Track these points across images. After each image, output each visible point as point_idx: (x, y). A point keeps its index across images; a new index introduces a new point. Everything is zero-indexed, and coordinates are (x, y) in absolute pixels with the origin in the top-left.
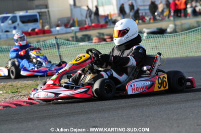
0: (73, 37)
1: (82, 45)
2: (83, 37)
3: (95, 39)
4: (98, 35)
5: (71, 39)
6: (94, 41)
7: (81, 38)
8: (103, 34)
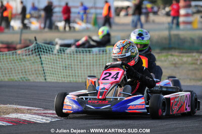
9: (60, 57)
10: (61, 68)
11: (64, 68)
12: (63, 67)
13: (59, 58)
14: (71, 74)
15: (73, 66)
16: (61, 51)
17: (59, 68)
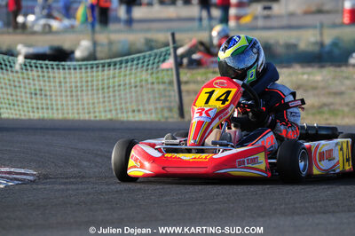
9: (25, 76)
10: (28, 95)
11: (33, 96)
12: (31, 93)
13: (23, 78)
14: (40, 106)
15: (48, 93)
16: (25, 65)
17: (23, 94)
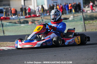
0: (18, 21)
1: (22, 26)
2: (24, 22)
3: (30, 23)
4: (32, 20)
5: (17, 22)
6: (29, 24)
7: (23, 22)
8: (35, 20)
